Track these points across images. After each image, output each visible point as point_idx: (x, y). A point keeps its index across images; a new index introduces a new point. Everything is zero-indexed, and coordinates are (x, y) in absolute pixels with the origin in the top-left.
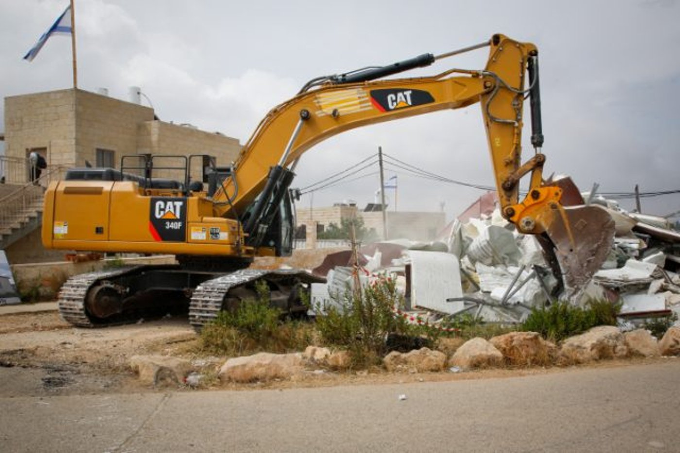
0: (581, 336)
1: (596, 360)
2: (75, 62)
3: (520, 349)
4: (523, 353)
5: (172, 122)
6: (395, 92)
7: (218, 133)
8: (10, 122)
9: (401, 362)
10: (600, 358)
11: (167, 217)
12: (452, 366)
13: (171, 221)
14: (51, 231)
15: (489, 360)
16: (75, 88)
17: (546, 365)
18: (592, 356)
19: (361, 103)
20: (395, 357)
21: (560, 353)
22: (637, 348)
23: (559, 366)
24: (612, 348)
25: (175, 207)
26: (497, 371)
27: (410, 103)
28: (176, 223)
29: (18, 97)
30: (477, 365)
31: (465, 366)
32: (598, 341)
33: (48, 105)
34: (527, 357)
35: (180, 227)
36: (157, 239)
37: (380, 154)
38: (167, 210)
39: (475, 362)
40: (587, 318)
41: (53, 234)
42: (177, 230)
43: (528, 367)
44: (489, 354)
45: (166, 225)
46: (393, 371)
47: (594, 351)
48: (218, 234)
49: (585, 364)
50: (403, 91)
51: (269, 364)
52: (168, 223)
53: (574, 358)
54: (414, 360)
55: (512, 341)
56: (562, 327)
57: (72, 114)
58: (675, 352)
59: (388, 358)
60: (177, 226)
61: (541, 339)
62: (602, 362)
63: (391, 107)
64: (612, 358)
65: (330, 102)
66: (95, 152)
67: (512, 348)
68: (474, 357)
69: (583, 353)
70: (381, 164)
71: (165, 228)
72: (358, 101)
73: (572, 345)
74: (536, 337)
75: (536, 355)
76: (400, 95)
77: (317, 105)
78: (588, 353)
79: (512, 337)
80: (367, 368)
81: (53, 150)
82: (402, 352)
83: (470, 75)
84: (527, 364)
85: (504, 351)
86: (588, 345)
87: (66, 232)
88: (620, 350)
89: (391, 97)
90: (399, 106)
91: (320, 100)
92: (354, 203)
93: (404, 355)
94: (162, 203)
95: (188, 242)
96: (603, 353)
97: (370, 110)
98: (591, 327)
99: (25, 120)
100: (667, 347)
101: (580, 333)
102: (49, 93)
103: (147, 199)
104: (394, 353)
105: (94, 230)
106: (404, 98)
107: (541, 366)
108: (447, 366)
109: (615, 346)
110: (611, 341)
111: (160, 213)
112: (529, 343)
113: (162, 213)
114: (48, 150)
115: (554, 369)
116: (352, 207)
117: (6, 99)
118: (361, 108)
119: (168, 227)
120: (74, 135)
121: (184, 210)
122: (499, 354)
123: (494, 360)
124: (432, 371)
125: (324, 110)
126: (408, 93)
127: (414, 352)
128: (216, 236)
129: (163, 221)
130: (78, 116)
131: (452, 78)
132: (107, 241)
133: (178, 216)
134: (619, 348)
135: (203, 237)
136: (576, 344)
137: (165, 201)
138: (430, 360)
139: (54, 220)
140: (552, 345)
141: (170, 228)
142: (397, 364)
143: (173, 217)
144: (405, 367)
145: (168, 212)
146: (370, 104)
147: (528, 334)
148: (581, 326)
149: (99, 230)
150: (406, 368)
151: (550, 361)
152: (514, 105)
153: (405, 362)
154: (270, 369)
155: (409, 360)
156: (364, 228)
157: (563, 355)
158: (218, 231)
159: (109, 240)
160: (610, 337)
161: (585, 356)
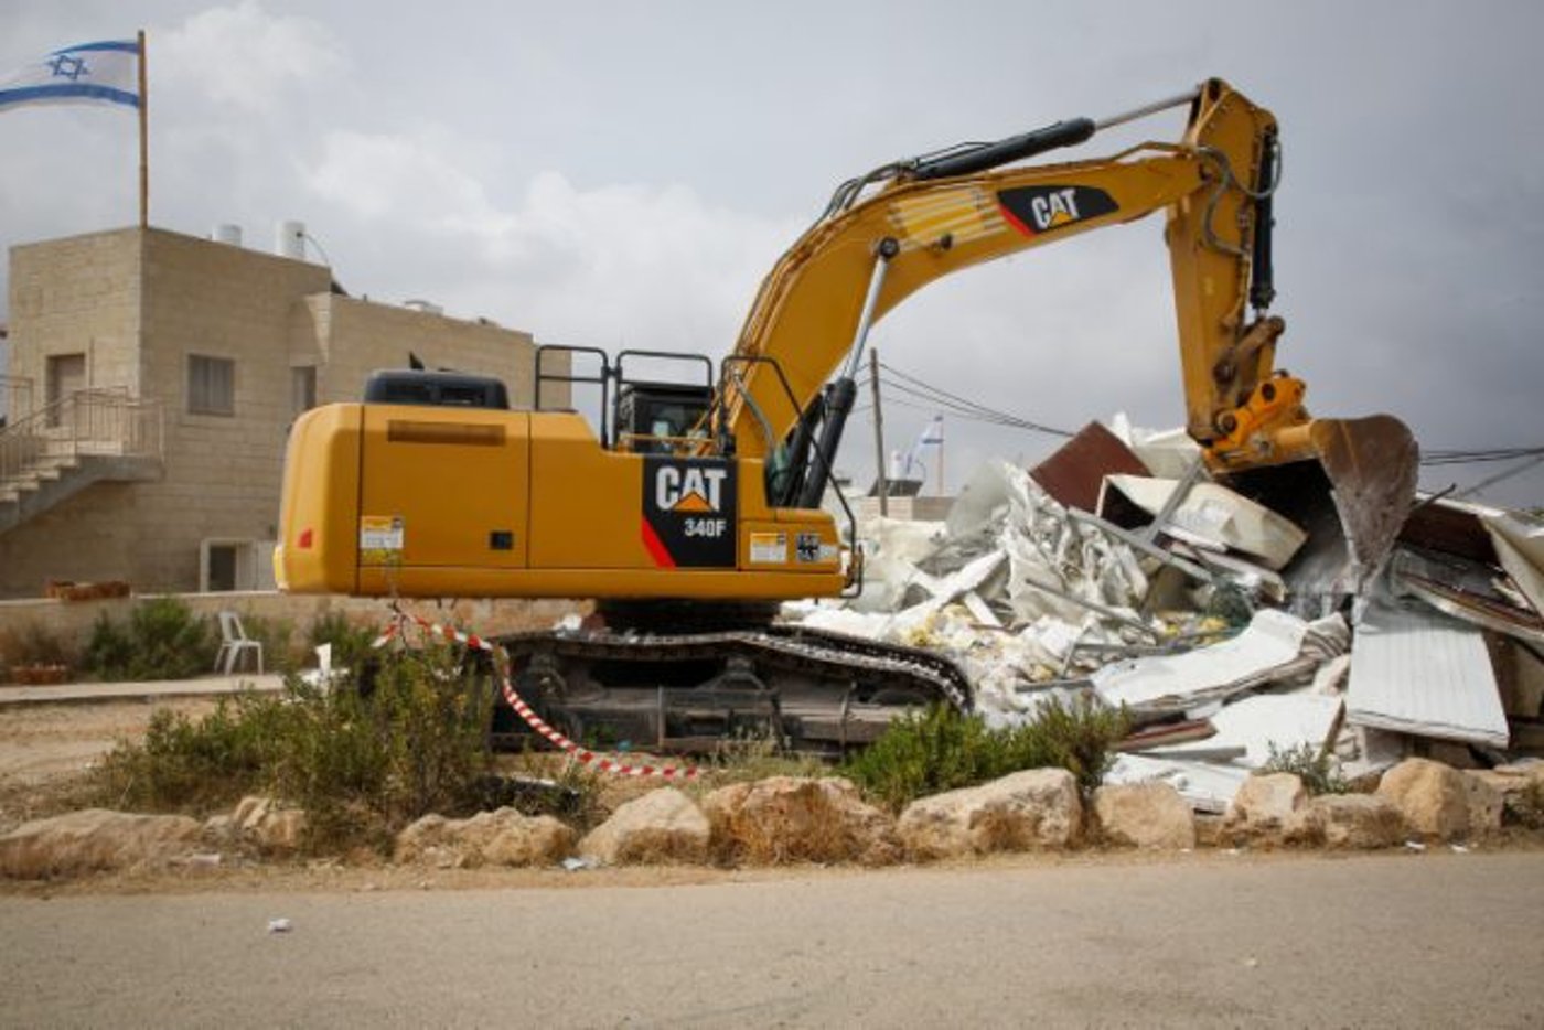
1: (978, 851)
2: (144, 169)
3: (760, 818)
4: (768, 829)
5: (365, 297)
6: (1045, 191)
8: (19, 300)
9: (443, 841)
10: (994, 845)
11: (684, 507)
13: (698, 516)
14: (354, 542)
15: (670, 841)
16: (144, 226)
18: (969, 841)
19: (984, 218)
20: (430, 827)
21: (885, 830)
22: (1123, 827)
24: (1030, 824)
25: (706, 482)
26: (685, 871)
27: (1075, 213)
28: (711, 522)
29: (36, 245)
30: (634, 853)
31: (609, 858)
32: (987, 806)
33: (90, 262)
34: (775, 838)
35: (723, 532)
36: (661, 563)
37: (874, 364)
38: (687, 490)
39: (628, 848)
41: (359, 551)
42: (715, 538)
43: (778, 864)
45: (685, 527)
47: (978, 830)
48: (816, 548)
49: (944, 860)
50: (1058, 189)
51: (91, 835)
52: (690, 522)
53: (918, 844)
54: (475, 837)
56: (917, 769)
57: (135, 280)
59: (411, 831)
60: (716, 528)
62: (999, 858)
63: (1043, 224)
64: (1024, 848)
65: (923, 218)
66: (185, 360)
67: (740, 813)
69: (948, 834)
70: (875, 387)
71: (683, 534)
72: (976, 215)
73: (924, 814)
74: (808, 792)
75: (802, 835)
76: (1054, 198)
77: (896, 226)
78: (961, 831)
81: (98, 359)
82: (449, 817)
83: (1169, 154)
84: (774, 855)
85: (716, 819)
86: (964, 815)
87: (399, 545)
88: (1049, 830)
89: (1037, 203)
90: (1056, 221)
91: (902, 215)
94: (674, 474)
95: (740, 570)
96: (1005, 836)
97: (1004, 234)
99: (48, 294)
102: (91, 236)
103: (636, 460)
104: (431, 818)
105: (487, 539)
106: (1062, 204)
107: (820, 861)
108: (556, 855)
109: (1040, 819)
110: (1029, 807)
111: (668, 498)
113: (675, 496)
114: (87, 360)
117: (13, 251)
118: (987, 228)
119: (689, 533)
120: (137, 326)
121: (729, 489)
124: (513, 864)
125: (915, 237)
126: (1069, 194)
127: (481, 816)
128: (811, 554)
129: (677, 518)
130: (149, 285)
131: (1142, 162)
132: (524, 571)
133: (715, 504)
134: (1047, 823)
135: (780, 556)
136: (936, 811)
137: (683, 467)
138: (510, 838)
139: (360, 514)
141: (697, 536)
142: (430, 844)
143: (706, 508)
145: (689, 496)
146: (1000, 219)
147: (789, 784)
149: (500, 541)
152: (1241, 221)
153: (452, 840)
154: (90, 847)
155: (465, 835)
157: (887, 838)
158: (815, 542)
159: (528, 567)
160: (1031, 796)
161: (954, 841)
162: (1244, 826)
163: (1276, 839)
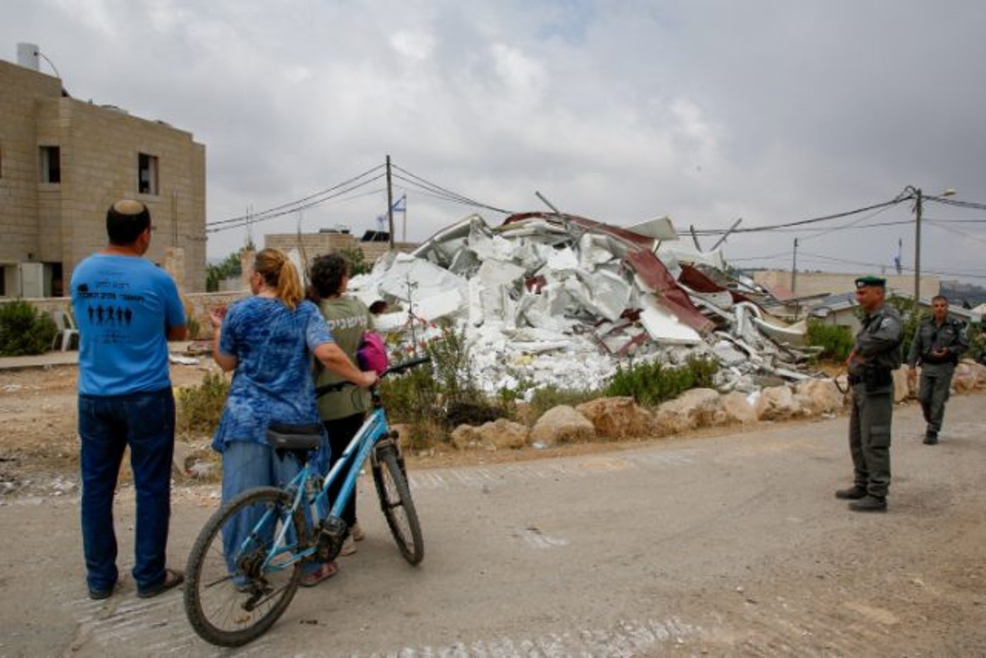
0: (677, 401)
1: (694, 429)
3: (613, 418)
4: (617, 423)
5: (91, 102)
7: (160, 123)
9: (473, 438)
10: (698, 425)
12: (535, 441)
15: (578, 432)
17: (641, 437)
18: (689, 425)
20: (466, 431)
21: (656, 420)
22: (733, 413)
23: (654, 438)
24: (711, 413)
26: (590, 446)
30: (565, 438)
31: (550, 441)
32: (696, 406)
34: (621, 427)
37: (388, 164)
39: (562, 436)
40: (682, 379)
43: (622, 439)
44: (578, 425)
46: (466, 448)
47: (693, 418)
49: (683, 433)
53: (670, 426)
54: (490, 435)
55: (604, 408)
56: (656, 391)
58: (770, 417)
59: (457, 433)
61: (635, 406)
62: (701, 431)
64: (710, 426)
67: (604, 417)
68: (562, 429)
69: (680, 421)
70: (389, 179)
73: (667, 412)
74: (630, 404)
75: (629, 425)
78: (687, 420)
79: (602, 404)
80: (433, 446)
82: (475, 425)
84: (620, 436)
85: (594, 420)
86: (685, 411)
88: (718, 417)
92: (348, 228)
93: (476, 430)
96: (702, 420)
98: (686, 389)
100: (762, 411)
101: (674, 398)
104: (464, 427)
107: (635, 437)
108: (529, 441)
109: (714, 412)
110: (710, 406)
112: (625, 411)
115: (651, 440)
116: (345, 235)
122: (589, 424)
123: (583, 432)
124: (513, 447)
127: (488, 425)
134: (718, 413)
136: (673, 410)
138: (511, 435)
140: (646, 412)
142: (468, 440)
144: (479, 444)
147: (622, 400)
148: (675, 390)
150: (482, 446)
151: (645, 432)
153: (479, 438)
155: (483, 434)
156: (364, 263)
157: (659, 424)
160: (709, 401)
161: (682, 424)
162: (775, 410)
163: (789, 416)
